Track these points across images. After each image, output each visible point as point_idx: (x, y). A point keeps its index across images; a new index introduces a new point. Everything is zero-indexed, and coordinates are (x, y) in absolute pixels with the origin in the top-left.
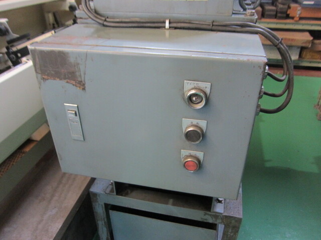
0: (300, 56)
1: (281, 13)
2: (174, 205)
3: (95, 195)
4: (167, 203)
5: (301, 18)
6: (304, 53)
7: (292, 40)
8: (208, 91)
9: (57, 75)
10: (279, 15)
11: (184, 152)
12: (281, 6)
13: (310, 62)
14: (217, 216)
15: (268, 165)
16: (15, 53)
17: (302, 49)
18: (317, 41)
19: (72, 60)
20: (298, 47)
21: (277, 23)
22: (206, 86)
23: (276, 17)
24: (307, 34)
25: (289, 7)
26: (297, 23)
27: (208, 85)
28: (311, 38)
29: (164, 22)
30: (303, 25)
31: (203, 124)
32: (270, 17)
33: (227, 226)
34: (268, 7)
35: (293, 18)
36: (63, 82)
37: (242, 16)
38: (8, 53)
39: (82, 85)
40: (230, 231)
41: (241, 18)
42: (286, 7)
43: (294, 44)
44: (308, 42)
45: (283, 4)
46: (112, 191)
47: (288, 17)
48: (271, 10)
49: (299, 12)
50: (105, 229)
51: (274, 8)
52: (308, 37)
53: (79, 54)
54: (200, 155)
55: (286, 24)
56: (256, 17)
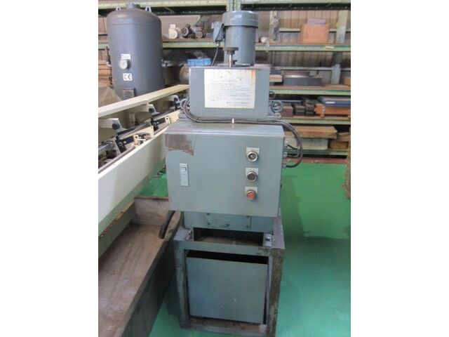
0: (329, 146)
1: (309, 111)
2: (236, 244)
3: (178, 242)
4: (231, 244)
5: (326, 115)
6: (332, 144)
7: (321, 133)
8: (258, 152)
9: (178, 148)
10: (308, 113)
11: (247, 188)
12: (308, 105)
13: (338, 151)
14: (267, 250)
15: (306, 235)
16: (122, 141)
17: (330, 140)
18: (341, 134)
19: (188, 139)
20: (326, 139)
21: (307, 120)
22: (257, 150)
23: (305, 114)
24: (333, 128)
25: (315, 106)
26: (322, 119)
27: (258, 149)
28: (336, 131)
29: (231, 120)
30: (328, 120)
31: (256, 170)
32: (300, 114)
33: (275, 257)
34: (298, 107)
35: (319, 115)
36: (181, 151)
37: (273, 116)
38: (118, 141)
39: (192, 152)
40: (277, 261)
41: (272, 117)
42: (313, 106)
43: (322, 136)
44: (333, 134)
45: (310, 104)
46: (191, 238)
47: (315, 114)
48: (300, 109)
49: (323, 110)
50: (182, 275)
51: (303, 107)
52: (333, 130)
53: (193, 136)
54: (256, 189)
55: (314, 120)
56: (280, 116)
